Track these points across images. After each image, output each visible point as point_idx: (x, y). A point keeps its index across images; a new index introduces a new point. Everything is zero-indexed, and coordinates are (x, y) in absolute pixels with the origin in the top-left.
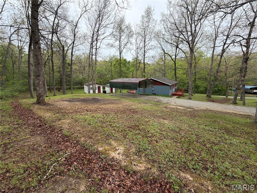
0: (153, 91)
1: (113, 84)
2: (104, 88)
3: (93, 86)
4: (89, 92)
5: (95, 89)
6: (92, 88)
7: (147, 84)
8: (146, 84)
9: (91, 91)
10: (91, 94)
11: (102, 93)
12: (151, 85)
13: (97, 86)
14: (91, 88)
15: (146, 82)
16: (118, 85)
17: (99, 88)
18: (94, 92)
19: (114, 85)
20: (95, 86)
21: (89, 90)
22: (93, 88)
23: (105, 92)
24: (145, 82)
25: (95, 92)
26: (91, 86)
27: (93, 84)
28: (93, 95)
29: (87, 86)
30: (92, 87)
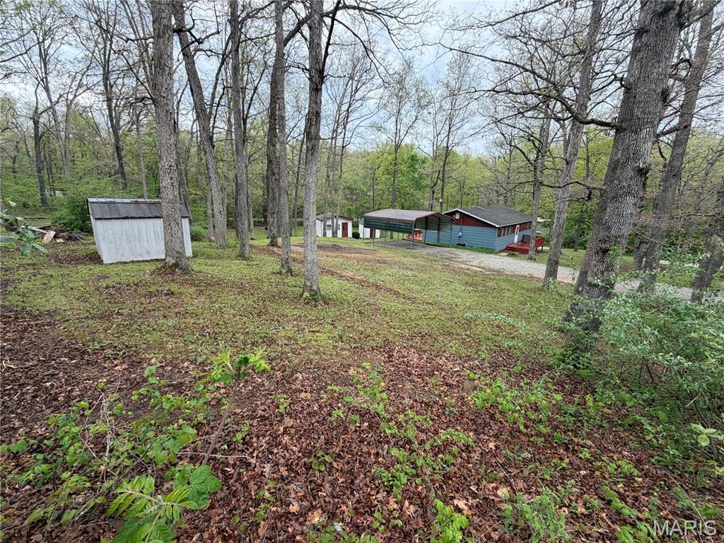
0: (461, 239)
1: (371, 221)
2: (355, 226)
3: (333, 223)
4: (325, 235)
5: (338, 228)
6: (330, 226)
7: (441, 223)
9: (329, 233)
10: (328, 238)
11: (350, 238)
12: (450, 226)
13: (340, 222)
14: (328, 226)
17: (345, 227)
18: (334, 234)
19: (371, 223)
20: (337, 223)
21: (324, 229)
22: (333, 227)
23: (356, 236)
25: (337, 234)
26: (329, 223)
27: (332, 218)
28: (332, 240)
29: (321, 221)
30: (331, 224)
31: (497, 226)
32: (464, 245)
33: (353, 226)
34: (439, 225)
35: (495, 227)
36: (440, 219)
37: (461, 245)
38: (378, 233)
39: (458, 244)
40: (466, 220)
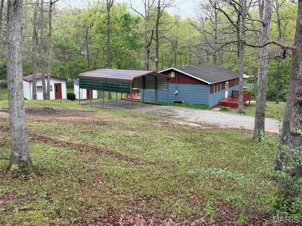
0: (177, 96)
1: (87, 81)
2: (70, 86)
3: (44, 84)
4: (35, 97)
5: (49, 90)
6: (41, 87)
7: (158, 82)
8: (156, 81)
9: (40, 95)
10: (38, 100)
11: (65, 99)
12: (167, 85)
13: (52, 83)
14: (39, 87)
15: (156, 77)
16: (96, 84)
17: (58, 88)
18: (46, 96)
19: (87, 83)
20: (48, 83)
21: (34, 91)
22: (44, 89)
23: (71, 97)
24: (154, 77)
25: (49, 96)
26: (39, 84)
27: (43, 78)
28: (43, 103)
29: (30, 82)
30: (42, 85)
31: (209, 83)
32: (181, 102)
33: (68, 87)
34: (156, 84)
35: (207, 84)
36: (156, 79)
37: (178, 102)
38: (95, 93)
39: (175, 102)
40: (181, 78)
